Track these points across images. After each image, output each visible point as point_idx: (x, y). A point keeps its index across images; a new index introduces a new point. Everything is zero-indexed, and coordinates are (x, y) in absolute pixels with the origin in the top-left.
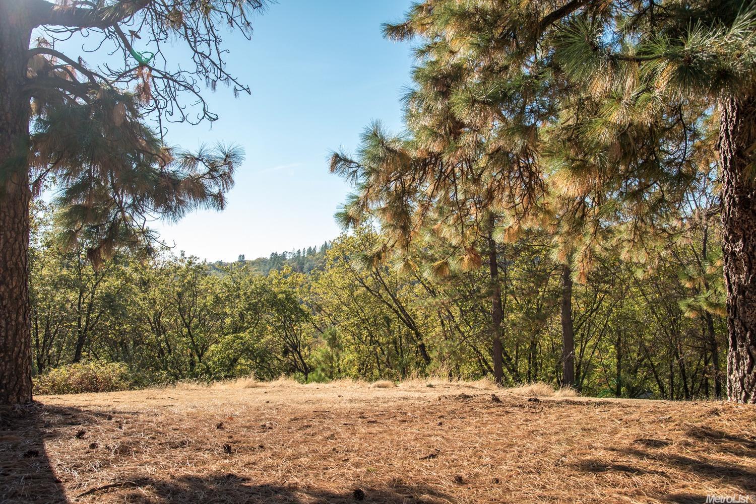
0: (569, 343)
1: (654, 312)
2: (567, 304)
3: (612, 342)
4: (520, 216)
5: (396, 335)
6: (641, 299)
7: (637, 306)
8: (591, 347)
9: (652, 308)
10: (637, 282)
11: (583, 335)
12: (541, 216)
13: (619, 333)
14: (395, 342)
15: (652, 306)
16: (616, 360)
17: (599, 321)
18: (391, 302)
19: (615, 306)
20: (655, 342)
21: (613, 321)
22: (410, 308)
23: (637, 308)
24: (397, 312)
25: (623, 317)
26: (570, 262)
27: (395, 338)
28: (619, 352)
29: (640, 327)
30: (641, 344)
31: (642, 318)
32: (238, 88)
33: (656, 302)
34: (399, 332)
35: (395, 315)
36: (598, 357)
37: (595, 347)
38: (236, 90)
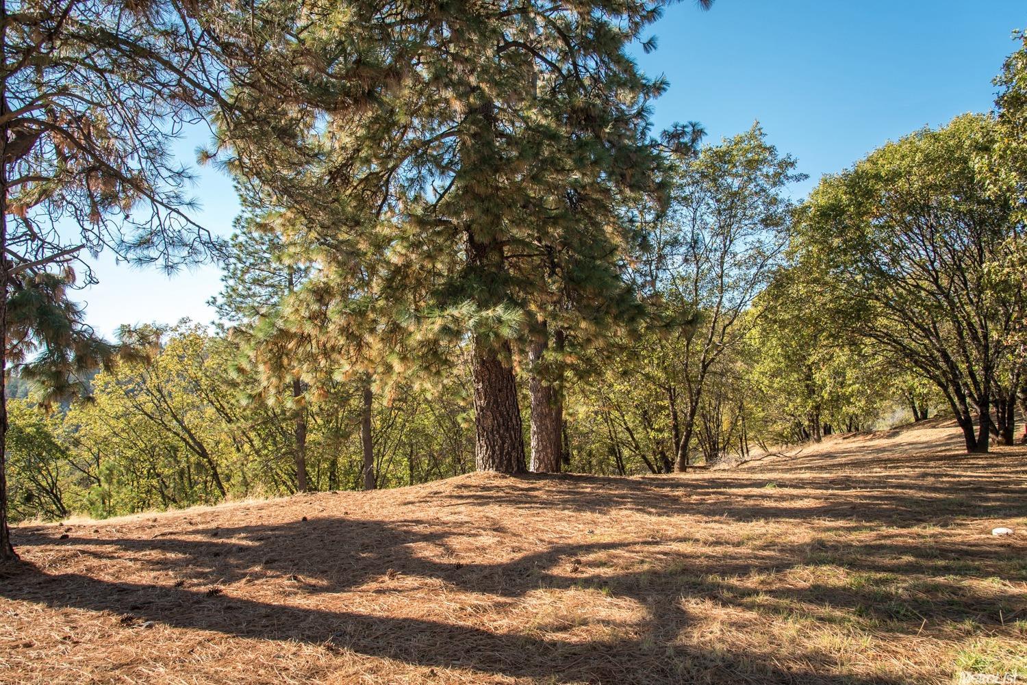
0: (369, 458)
1: (440, 425)
2: (367, 422)
3: (405, 455)
4: (353, 364)
5: (183, 465)
6: (430, 415)
7: (427, 421)
8: (387, 460)
9: (439, 422)
10: (426, 400)
11: (379, 451)
12: (366, 362)
13: (411, 445)
14: (181, 473)
15: (439, 421)
16: (408, 472)
17: (395, 434)
18: (179, 430)
19: (407, 421)
20: (441, 452)
21: (406, 436)
22: (200, 435)
23: (426, 422)
24: (184, 440)
25: (415, 431)
26: (383, 391)
27: (183, 469)
28: (411, 462)
29: (429, 438)
30: (431, 455)
31: (431, 431)
32: (120, 258)
33: (441, 416)
34: (188, 461)
35: (182, 444)
36: (392, 471)
37: (390, 461)
38: (117, 260)
